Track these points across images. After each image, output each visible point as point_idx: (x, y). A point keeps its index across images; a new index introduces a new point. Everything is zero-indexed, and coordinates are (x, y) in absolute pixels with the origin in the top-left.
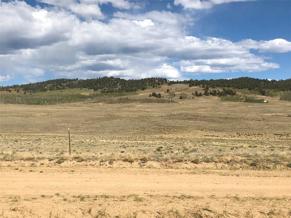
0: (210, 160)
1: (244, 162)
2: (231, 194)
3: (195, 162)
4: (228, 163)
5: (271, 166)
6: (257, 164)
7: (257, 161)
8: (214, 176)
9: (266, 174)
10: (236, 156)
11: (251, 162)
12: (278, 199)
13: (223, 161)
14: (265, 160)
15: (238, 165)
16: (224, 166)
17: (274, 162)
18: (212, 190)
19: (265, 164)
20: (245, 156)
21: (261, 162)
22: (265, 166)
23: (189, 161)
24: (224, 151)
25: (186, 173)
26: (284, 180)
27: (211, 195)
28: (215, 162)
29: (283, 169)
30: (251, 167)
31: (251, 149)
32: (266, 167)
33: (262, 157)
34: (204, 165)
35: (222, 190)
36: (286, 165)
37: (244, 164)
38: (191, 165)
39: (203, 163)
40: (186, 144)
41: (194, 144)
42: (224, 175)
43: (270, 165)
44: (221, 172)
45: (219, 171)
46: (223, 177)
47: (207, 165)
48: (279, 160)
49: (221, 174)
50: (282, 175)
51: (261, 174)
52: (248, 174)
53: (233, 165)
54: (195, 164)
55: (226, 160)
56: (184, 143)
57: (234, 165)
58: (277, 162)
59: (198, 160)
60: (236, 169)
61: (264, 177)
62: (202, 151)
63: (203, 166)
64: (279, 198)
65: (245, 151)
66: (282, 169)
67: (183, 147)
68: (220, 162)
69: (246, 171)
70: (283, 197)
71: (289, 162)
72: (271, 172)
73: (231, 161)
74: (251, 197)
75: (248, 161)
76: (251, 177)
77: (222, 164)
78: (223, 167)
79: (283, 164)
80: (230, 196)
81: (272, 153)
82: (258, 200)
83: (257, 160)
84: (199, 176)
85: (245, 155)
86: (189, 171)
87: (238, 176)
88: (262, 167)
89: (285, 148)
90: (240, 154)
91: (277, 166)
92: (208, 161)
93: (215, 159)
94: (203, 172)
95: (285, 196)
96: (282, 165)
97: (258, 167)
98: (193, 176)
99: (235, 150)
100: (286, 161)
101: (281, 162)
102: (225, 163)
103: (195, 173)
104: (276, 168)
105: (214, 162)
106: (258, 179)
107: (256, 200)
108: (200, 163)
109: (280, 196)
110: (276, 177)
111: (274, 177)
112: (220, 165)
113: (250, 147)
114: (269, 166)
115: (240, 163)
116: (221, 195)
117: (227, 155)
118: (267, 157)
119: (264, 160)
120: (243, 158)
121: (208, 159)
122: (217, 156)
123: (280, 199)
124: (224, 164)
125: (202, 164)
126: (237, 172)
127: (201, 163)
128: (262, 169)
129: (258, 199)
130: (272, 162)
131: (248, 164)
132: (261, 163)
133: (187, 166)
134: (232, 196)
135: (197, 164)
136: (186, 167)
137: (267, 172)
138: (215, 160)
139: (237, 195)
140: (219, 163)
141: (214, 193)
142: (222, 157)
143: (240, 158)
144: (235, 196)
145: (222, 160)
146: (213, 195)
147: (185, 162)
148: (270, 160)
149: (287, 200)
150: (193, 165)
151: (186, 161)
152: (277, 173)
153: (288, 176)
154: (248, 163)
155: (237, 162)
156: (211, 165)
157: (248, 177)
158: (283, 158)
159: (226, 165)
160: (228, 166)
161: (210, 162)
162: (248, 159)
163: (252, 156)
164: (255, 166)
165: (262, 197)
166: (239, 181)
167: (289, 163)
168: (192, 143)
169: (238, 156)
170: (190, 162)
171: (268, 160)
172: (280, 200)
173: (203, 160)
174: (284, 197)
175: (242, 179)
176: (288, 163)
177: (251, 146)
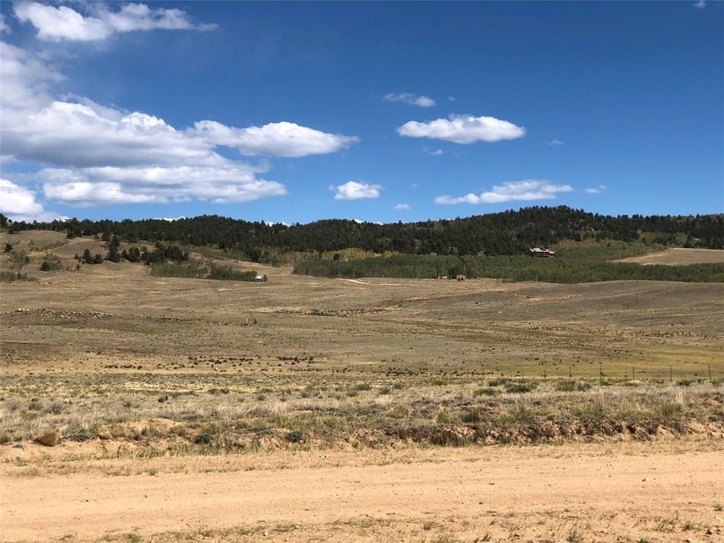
0: (88, 434)
1: (179, 435)
2: (121, 527)
3: (46, 441)
4: (136, 438)
5: (247, 440)
6: (212, 439)
7: (213, 430)
8: (88, 479)
9: (228, 462)
10: (160, 419)
11: (196, 433)
12: (243, 532)
13: (123, 435)
14: (234, 427)
15: (164, 444)
16: (124, 449)
17: (255, 430)
18: (69, 519)
19: (232, 437)
20: (184, 419)
21: (222, 432)
22: (231, 441)
23: (28, 440)
24: (137, 407)
25: (10, 474)
26: (271, 477)
27: (61, 535)
28: (101, 438)
29: (277, 446)
30: (197, 447)
31: (212, 397)
32: (235, 445)
33: (227, 419)
34: (70, 448)
35: (97, 518)
36: (283, 436)
37: (179, 439)
38: (31, 451)
39: (69, 443)
40: (52, 392)
41: (72, 391)
42: (116, 474)
43: (243, 439)
44: (111, 467)
45: (108, 462)
46: (112, 479)
47: (78, 447)
48: (268, 425)
49: (108, 472)
50: (267, 465)
51: (215, 465)
52: (182, 468)
53: (148, 445)
54: (45, 447)
55: (133, 431)
56: (46, 388)
57: (152, 444)
58: (261, 430)
59: (53, 435)
60: (155, 453)
61: (220, 472)
62: (81, 408)
63: (67, 451)
64: (246, 529)
65: (191, 405)
66: (274, 447)
67: (33, 400)
68: (115, 437)
69: (178, 460)
70: (256, 525)
71: (291, 429)
72: (243, 458)
73: (144, 433)
74: (173, 533)
75: (191, 431)
76: (187, 476)
77: (119, 443)
78: (121, 451)
79: (277, 435)
80: (116, 533)
81: (254, 408)
82: (191, 538)
83: (212, 426)
84: (45, 481)
85: (184, 415)
86: (21, 469)
87: (152, 473)
88: (224, 445)
89: (293, 393)
90: (173, 414)
91: (262, 441)
92: (81, 437)
93: (102, 431)
94: (60, 470)
95: (263, 521)
96: (273, 437)
97: (214, 444)
98: (26, 482)
99: (168, 403)
100: (284, 427)
101: (272, 430)
102: (129, 439)
103: (35, 474)
104: (259, 444)
105: (99, 440)
106: (203, 481)
107: (187, 539)
108: (59, 443)
109: (251, 522)
110: (251, 469)
111: (246, 470)
112: (113, 446)
113: (212, 392)
114: (240, 441)
115: (168, 439)
116: (91, 533)
117: (138, 419)
118: (241, 417)
119: (231, 425)
120: (177, 424)
121: (83, 431)
122: (110, 421)
123: (249, 531)
124: (124, 443)
125: (64, 446)
126: (155, 462)
127: (63, 443)
128: (223, 451)
129: (191, 535)
130: (251, 430)
131: (189, 439)
132: (222, 436)
133: (22, 453)
134: (122, 532)
135: (51, 446)
136: (18, 458)
137: (232, 458)
138: (102, 434)
139: (136, 529)
140: (111, 441)
141: (72, 527)
142: (122, 424)
143: (170, 424)
144: (128, 532)
145: (120, 432)
146: (68, 534)
147: (16, 444)
148: (245, 426)
149: (266, 534)
150: (39, 450)
151: (19, 439)
152: (258, 458)
153: (281, 465)
154: (189, 436)
155: (160, 436)
156: (89, 447)
157: (180, 475)
158: (277, 420)
159: (132, 446)
160: (135, 447)
161: (87, 438)
162: (191, 427)
163: (202, 417)
164: (207, 443)
165: (202, 530)
166: (153, 487)
167: (292, 432)
168: (69, 388)
169: (165, 417)
170: (30, 441)
171: (239, 426)
172: (250, 534)
173: (68, 435)
174: (260, 525)
175: (162, 480)
176: (288, 431)
177: (214, 389)
